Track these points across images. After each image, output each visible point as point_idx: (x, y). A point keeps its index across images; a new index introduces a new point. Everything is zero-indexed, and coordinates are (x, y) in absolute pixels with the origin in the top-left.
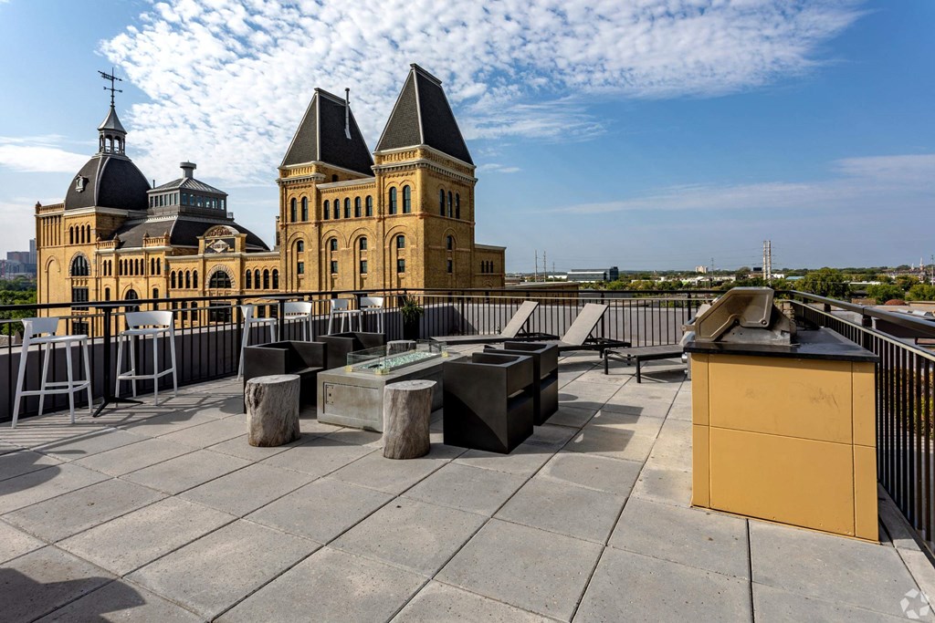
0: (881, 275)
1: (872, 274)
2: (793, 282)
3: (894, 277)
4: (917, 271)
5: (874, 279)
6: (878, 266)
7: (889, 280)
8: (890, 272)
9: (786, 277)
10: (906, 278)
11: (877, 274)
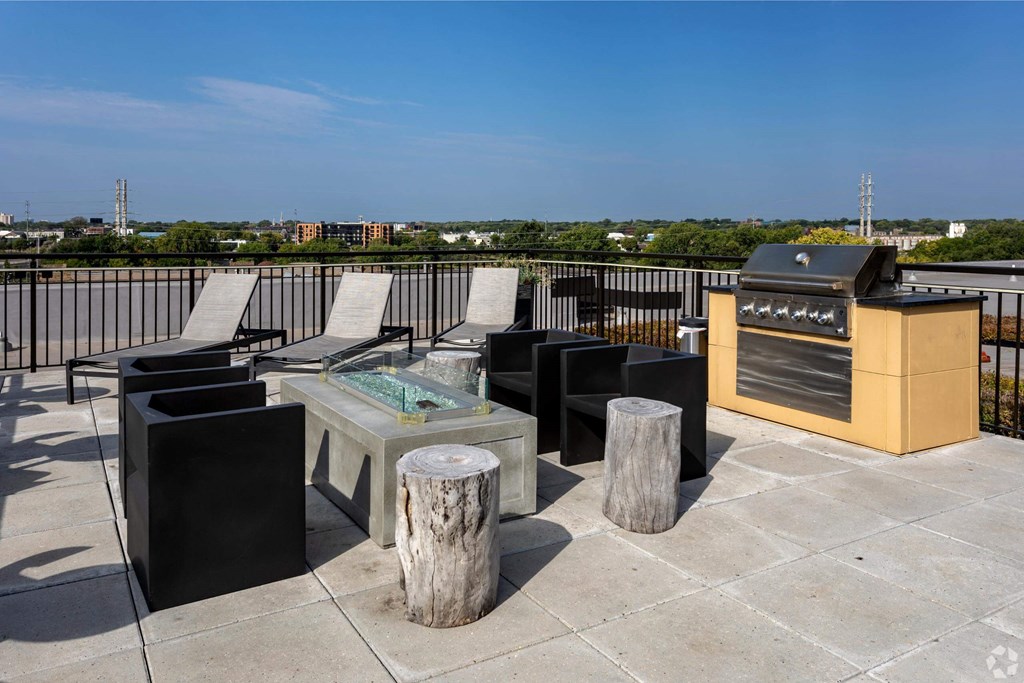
0: (247, 231)
1: (237, 231)
2: (153, 240)
3: (258, 234)
4: (278, 228)
5: (239, 236)
6: (240, 220)
7: (254, 238)
8: (253, 228)
9: (137, 232)
10: (270, 235)
11: (242, 231)
